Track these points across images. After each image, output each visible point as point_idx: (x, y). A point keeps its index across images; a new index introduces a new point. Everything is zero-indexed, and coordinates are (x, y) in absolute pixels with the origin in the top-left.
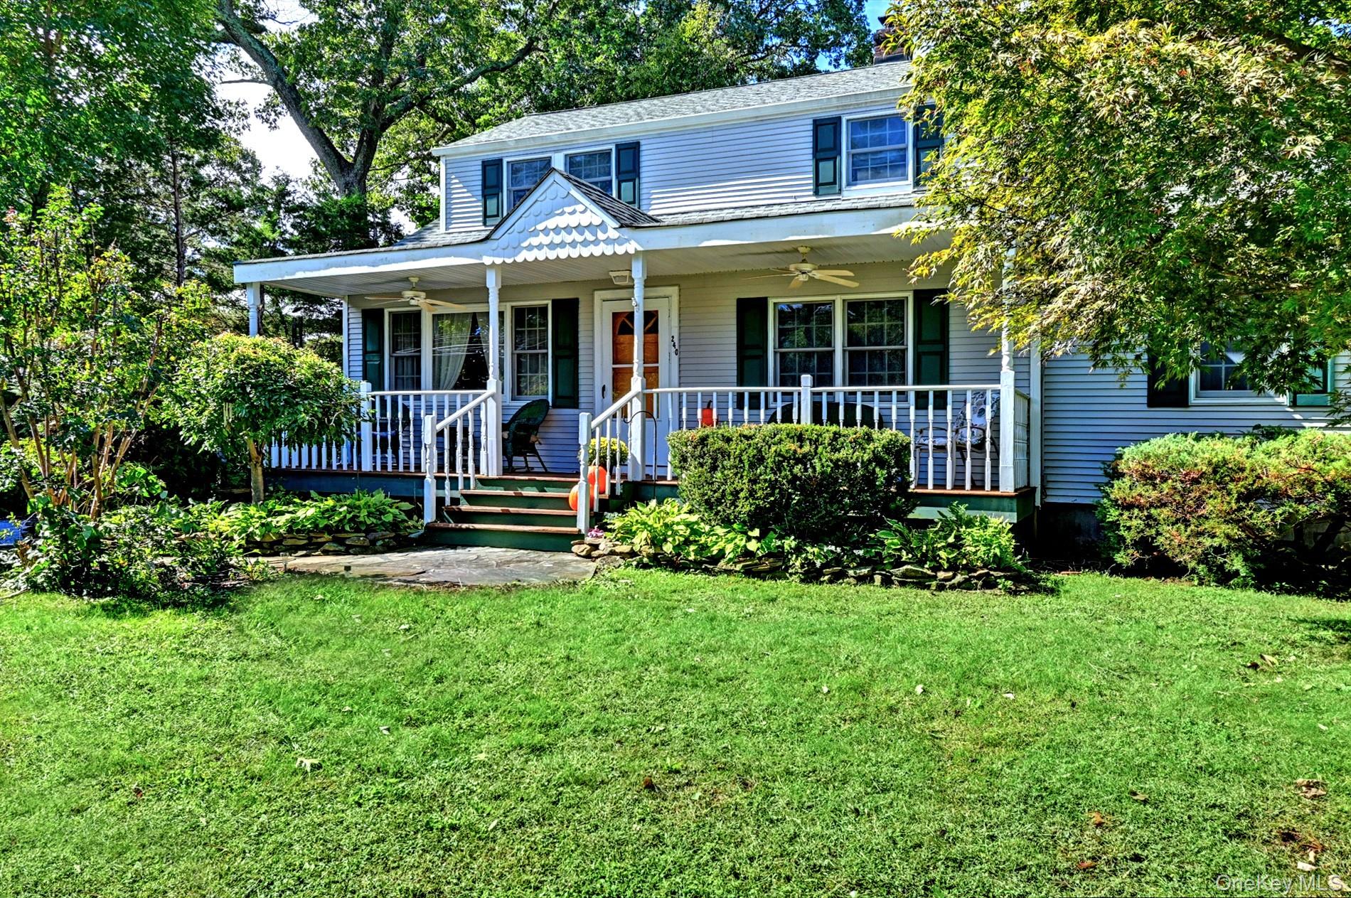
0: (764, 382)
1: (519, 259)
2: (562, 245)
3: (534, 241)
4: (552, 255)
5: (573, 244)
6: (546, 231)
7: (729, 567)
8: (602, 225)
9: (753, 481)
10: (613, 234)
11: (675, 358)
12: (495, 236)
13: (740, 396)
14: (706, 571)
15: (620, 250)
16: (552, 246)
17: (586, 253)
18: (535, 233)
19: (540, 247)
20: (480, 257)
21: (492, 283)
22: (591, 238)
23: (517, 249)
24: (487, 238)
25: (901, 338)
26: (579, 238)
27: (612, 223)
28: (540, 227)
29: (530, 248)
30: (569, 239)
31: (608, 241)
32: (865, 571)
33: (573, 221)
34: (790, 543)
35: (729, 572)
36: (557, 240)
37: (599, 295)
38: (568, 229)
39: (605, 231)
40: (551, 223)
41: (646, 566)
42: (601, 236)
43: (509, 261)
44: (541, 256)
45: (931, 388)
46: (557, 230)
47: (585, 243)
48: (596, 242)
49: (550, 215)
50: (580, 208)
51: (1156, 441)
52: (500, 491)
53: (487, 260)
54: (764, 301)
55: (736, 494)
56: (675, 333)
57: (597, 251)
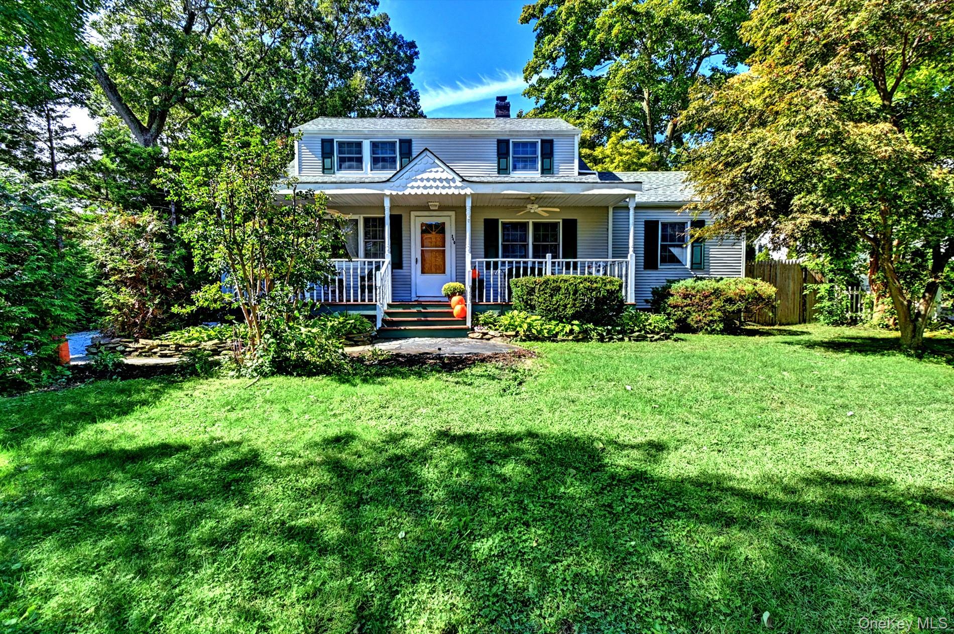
0: (497, 257)
1: (407, 192)
2: (431, 187)
3: (415, 184)
4: (425, 192)
5: (437, 187)
6: (422, 180)
7: (565, 338)
8: (453, 180)
9: (575, 300)
10: (460, 184)
11: (454, 246)
12: (392, 180)
13: (488, 264)
14: (554, 341)
15: (463, 192)
16: (425, 187)
17: (444, 192)
18: (416, 180)
19: (418, 187)
20: (383, 190)
21: (387, 203)
22: (447, 185)
23: (405, 187)
24: (388, 181)
25: (556, 240)
26: (441, 185)
27: (458, 179)
28: (419, 177)
29: (412, 187)
30: (434, 185)
31: (456, 187)
32: (621, 336)
33: (438, 176)
34: (591, 326)
35: (564, 341)
36: (428, 184)
37: (413, 214)
38: (434, 180)
39: (454, 182)
40: (425, 176)
41: (524, 341)
42: (452, 184)
43: (400, 193)
44: (419, 192)
45: (572, 260)
46: (428, 180)
47: (444, 187)
48: (450, 187)
49: (424, 171)
50: (440, 169)
51: (682, 282)
52: (401, 310)
53: (388, 192)
54: (497, 220)
55: (565, 306)
56: (454, 234)
57: (450, 192)
